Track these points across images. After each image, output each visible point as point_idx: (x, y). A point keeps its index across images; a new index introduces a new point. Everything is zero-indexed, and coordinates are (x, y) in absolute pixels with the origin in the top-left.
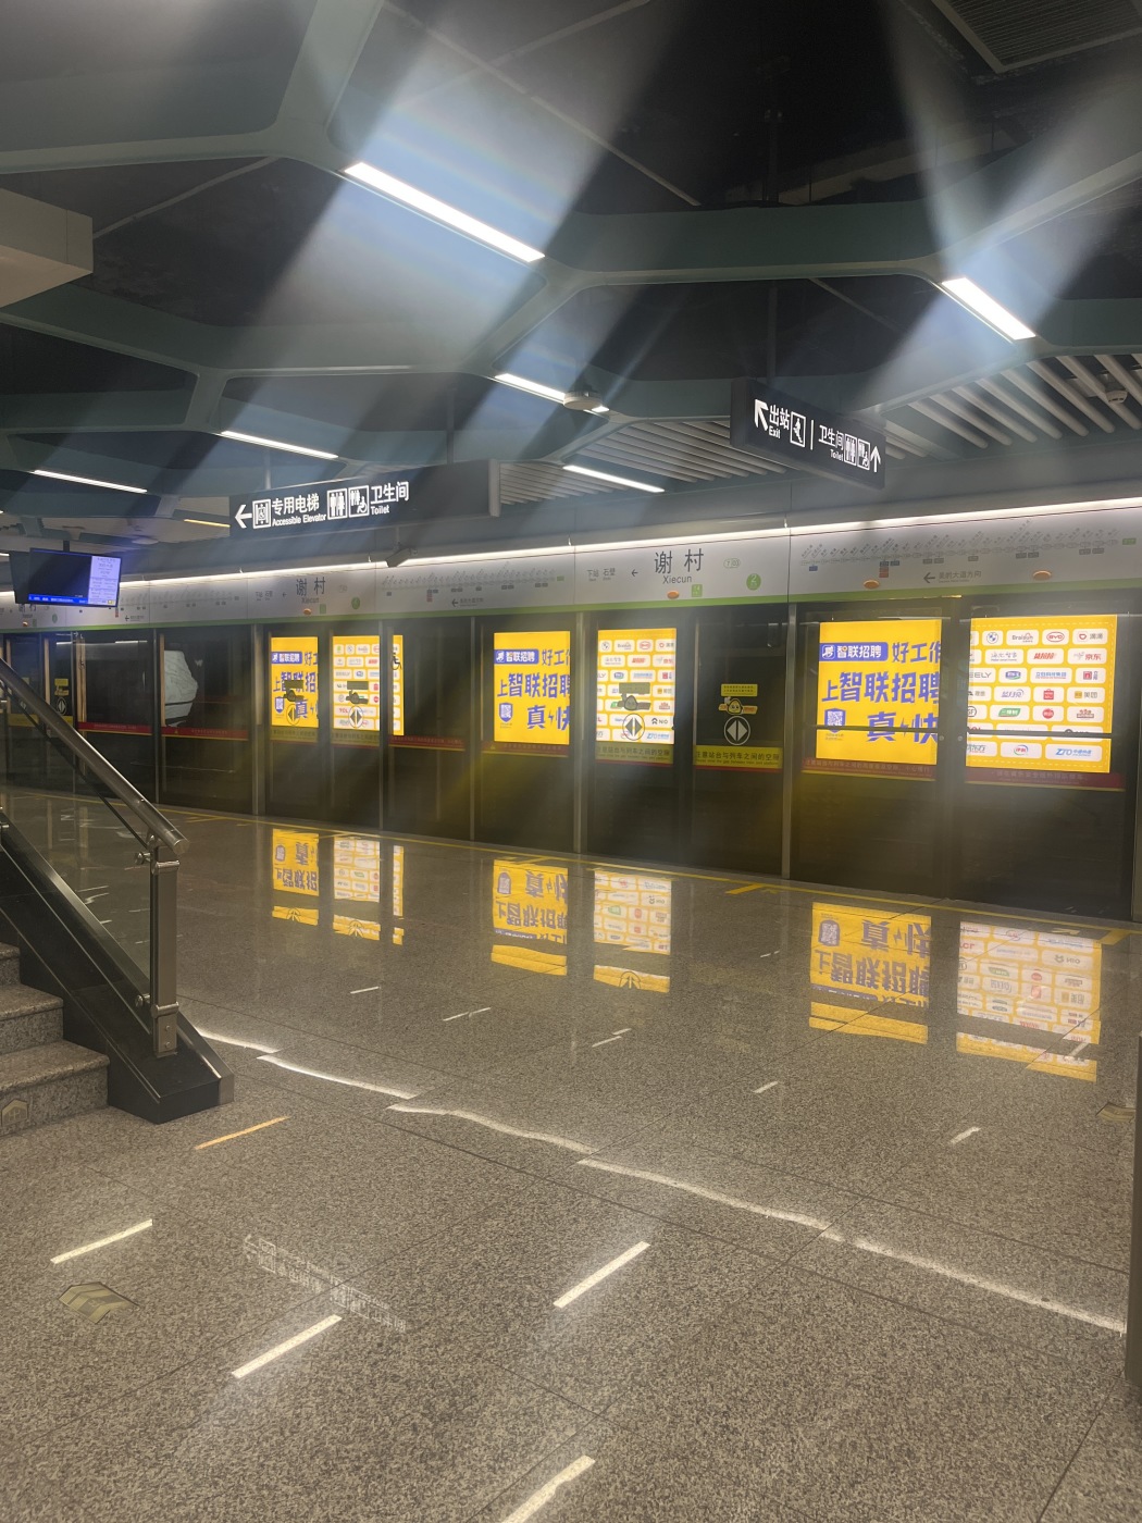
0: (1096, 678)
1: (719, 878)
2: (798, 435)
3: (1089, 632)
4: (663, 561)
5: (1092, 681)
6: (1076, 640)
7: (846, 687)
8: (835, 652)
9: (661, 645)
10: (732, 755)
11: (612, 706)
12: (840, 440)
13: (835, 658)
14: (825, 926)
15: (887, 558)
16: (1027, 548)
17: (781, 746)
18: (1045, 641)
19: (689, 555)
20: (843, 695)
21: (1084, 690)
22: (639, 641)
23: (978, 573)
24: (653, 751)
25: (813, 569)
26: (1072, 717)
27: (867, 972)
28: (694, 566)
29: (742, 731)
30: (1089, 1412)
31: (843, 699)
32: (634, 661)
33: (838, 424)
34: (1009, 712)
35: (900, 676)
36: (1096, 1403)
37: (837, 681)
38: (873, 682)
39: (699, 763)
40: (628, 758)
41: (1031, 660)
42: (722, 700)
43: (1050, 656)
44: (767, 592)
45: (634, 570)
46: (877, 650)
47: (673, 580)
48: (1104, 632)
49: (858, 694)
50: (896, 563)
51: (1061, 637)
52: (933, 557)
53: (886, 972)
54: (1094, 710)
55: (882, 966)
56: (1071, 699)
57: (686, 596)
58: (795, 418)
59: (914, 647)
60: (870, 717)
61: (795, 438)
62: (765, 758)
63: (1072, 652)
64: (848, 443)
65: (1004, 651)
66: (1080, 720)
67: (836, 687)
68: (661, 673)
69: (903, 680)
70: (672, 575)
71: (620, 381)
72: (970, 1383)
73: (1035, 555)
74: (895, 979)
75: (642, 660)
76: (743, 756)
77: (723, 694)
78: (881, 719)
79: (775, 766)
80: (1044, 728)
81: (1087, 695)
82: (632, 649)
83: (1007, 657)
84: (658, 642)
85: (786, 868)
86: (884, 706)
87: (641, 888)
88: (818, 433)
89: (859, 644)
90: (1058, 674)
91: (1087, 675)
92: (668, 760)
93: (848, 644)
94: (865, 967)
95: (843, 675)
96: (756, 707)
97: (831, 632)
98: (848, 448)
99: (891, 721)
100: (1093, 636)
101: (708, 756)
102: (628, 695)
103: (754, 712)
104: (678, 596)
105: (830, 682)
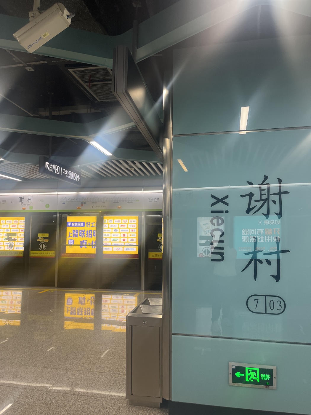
0: (134, 231)
1: (36, 289)
2: (57, 171)
3: (133, 220)
4: (21, 199)
5: (134, 232)
6: (130, 222)
7: (74, 234)
8: (71, 224)
9: (21, 222)
10: (41, 253)
11: (5, 240)
12: (69, 173)
13: (71, 226)
14: (68, 300)
15: (83, 202)
16: (116, 201)
17: (55, 250)
18: (123, 222)
19: (29, 198)
20: (73, 236)
21: (132, 234)
22: (14, 221)
23: (105, 206)
24: (17, 253)
25: (64, 203)
26: (129, 241)
27: (80, 311)
28: (30, 201)
29: (44, 246)
30: (118, 409)
31: (73, 237)
32: (12, 226)
33: (68, 169)
34: (115, 240)
35: (88, 231)
36: (120, 407)
37: (72, 232)
38: (81, 232)
39: (31, 256)
40: (9, 255)
41: (120, 227)
42: (38, 238)
43: (124, 226)
44: (51, 209)
45: (12, 201)
46: (82, 224)
47: (24, 205)
48: (136, 220)
49: (77, 235)
50: (85, 203)
51: (126, 221)
52: (94, 202)
53: (85, 311)
54: (134, 239)
55: (84, 309)
56: (129, 236)
57: (28, 209)
58: (57, 167)
59: (91, 223)
60: (80, 241)
61: (57, 172)
62: (50, 254)
63: (129, 225)
64: (71, 174)
65: (113, 225)
66: (131, 241)
67: (71, 234)
68: (21, 230)
69: (89, 232)
70: (24, 203)
71: (8, 152)
72: (91, 409)
73: (118, 203)
74: (87, 312)
75: (15, 226)
76: (44, 253)
77: (39, 236)
78: (83, 242)
79: (54, 256)
80: (123, 244)
81: (132, 235)
82: (12, 223)
83: (114, 226)
84: (20, 221)
85: (56, 284)
86: (85, 239)
87: (13, 294)
88: (63, 171)
89: (78, 222)
90: (126, 230)
91: (132, 231)
92: (22, 255)
93: (74, 222)
94: (79, 310)
95: (73, 230)
96: (48, 240)
97: (70, 219)
98: (71, 175)
99: (86, 242)
100: (133, 221)
101: (34, 254)
102: (9, 237)
103: (48, 241)
104: (25, 209)
105: (70, 232)
